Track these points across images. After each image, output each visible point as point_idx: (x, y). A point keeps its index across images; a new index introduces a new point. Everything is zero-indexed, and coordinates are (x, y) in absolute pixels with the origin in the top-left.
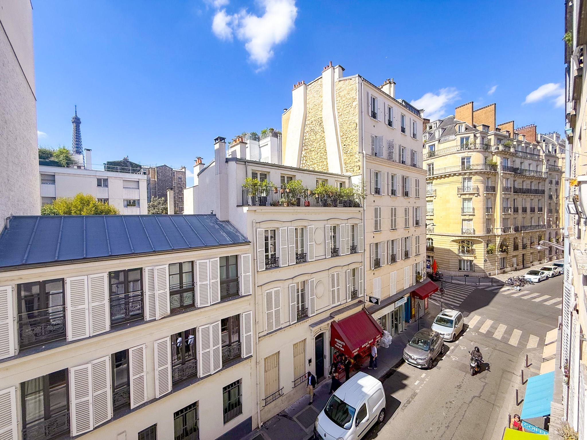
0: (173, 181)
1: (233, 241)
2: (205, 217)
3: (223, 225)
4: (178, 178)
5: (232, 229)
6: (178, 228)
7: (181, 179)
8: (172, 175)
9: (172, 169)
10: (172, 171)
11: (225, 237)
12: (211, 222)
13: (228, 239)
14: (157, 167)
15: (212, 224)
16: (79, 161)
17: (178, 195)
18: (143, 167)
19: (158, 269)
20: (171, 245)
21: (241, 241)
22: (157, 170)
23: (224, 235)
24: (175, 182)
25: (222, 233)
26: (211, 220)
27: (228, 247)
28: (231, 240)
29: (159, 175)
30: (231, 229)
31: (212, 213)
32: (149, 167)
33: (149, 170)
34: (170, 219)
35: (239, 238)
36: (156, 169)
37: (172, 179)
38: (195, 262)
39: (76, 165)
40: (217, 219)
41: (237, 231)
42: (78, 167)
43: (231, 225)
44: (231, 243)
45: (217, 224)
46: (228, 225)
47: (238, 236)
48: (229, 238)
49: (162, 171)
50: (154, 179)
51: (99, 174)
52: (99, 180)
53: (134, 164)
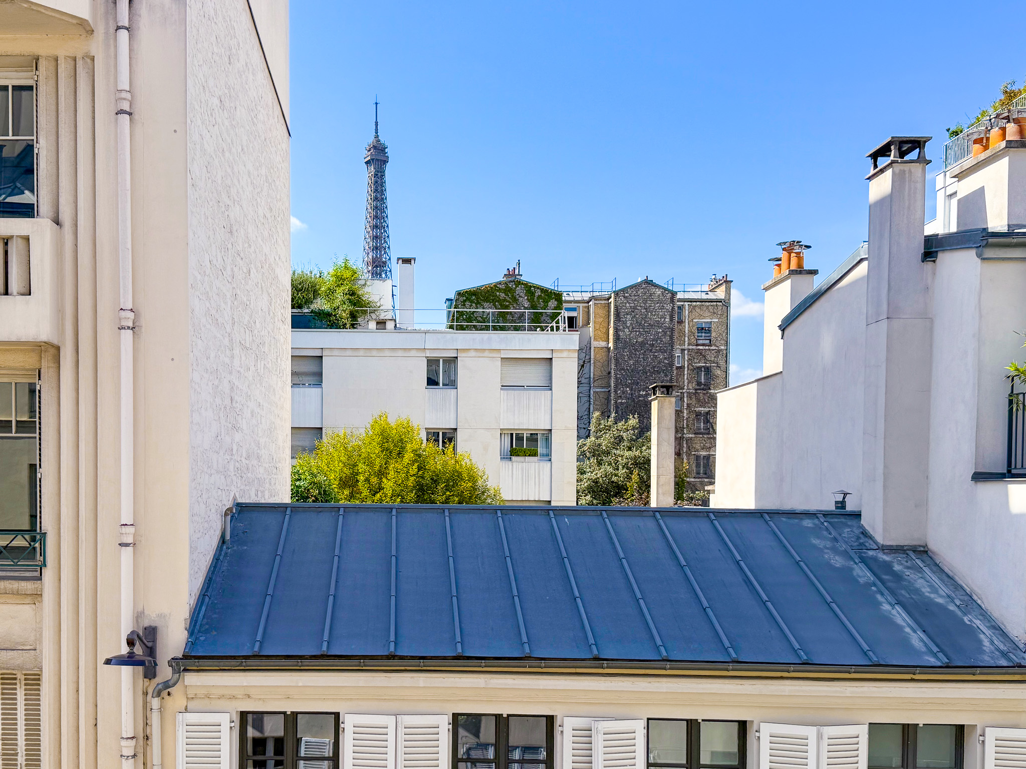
0: (677, 347)
1: (940, 655)
2: (808, 523)
3: (897, 568)
4: (695, 330)
5: (944, 590)
6: (687, 569)
7: (709, 331)
8: (672, 319)
9: (674, 294)
10: (672, 300)
11: (900, 628)
12: (834, 550)
13: (917, 639)
14: (617, 293)
15: (838, 561)
16: (382, 302)
17: (693, 402)
18: (567, 299)
19: (607, 730)
20: (659, 642)
21: (987, 660)
22: (616, 307)
23: (899, 621)
24: (683, 350)
25: (886, 607)
26: (835, 540)
27: (912, 680)
28: (935, 649)
29: (625, 323)
30: (935, 590)
31: (841, 504)
32: (586, 296)
33: (588, 308)
34: (659, 526)
35: (980, 642)
36: (612, 300)
37: (671, 337)
38: (755, 727)
39: (374, 316)
40: (865, 533)
41: (970, 602)
42: (378, 323)
43: (938, 568)
44: (932, 661)
45: (863, 560)
46: (919, 570)
47: (972, 632)
48: (920, 633)
49: (635, 308)
50: (603, 344)
51: (431, 343)
52: (432, 363)
53: (538, 293)
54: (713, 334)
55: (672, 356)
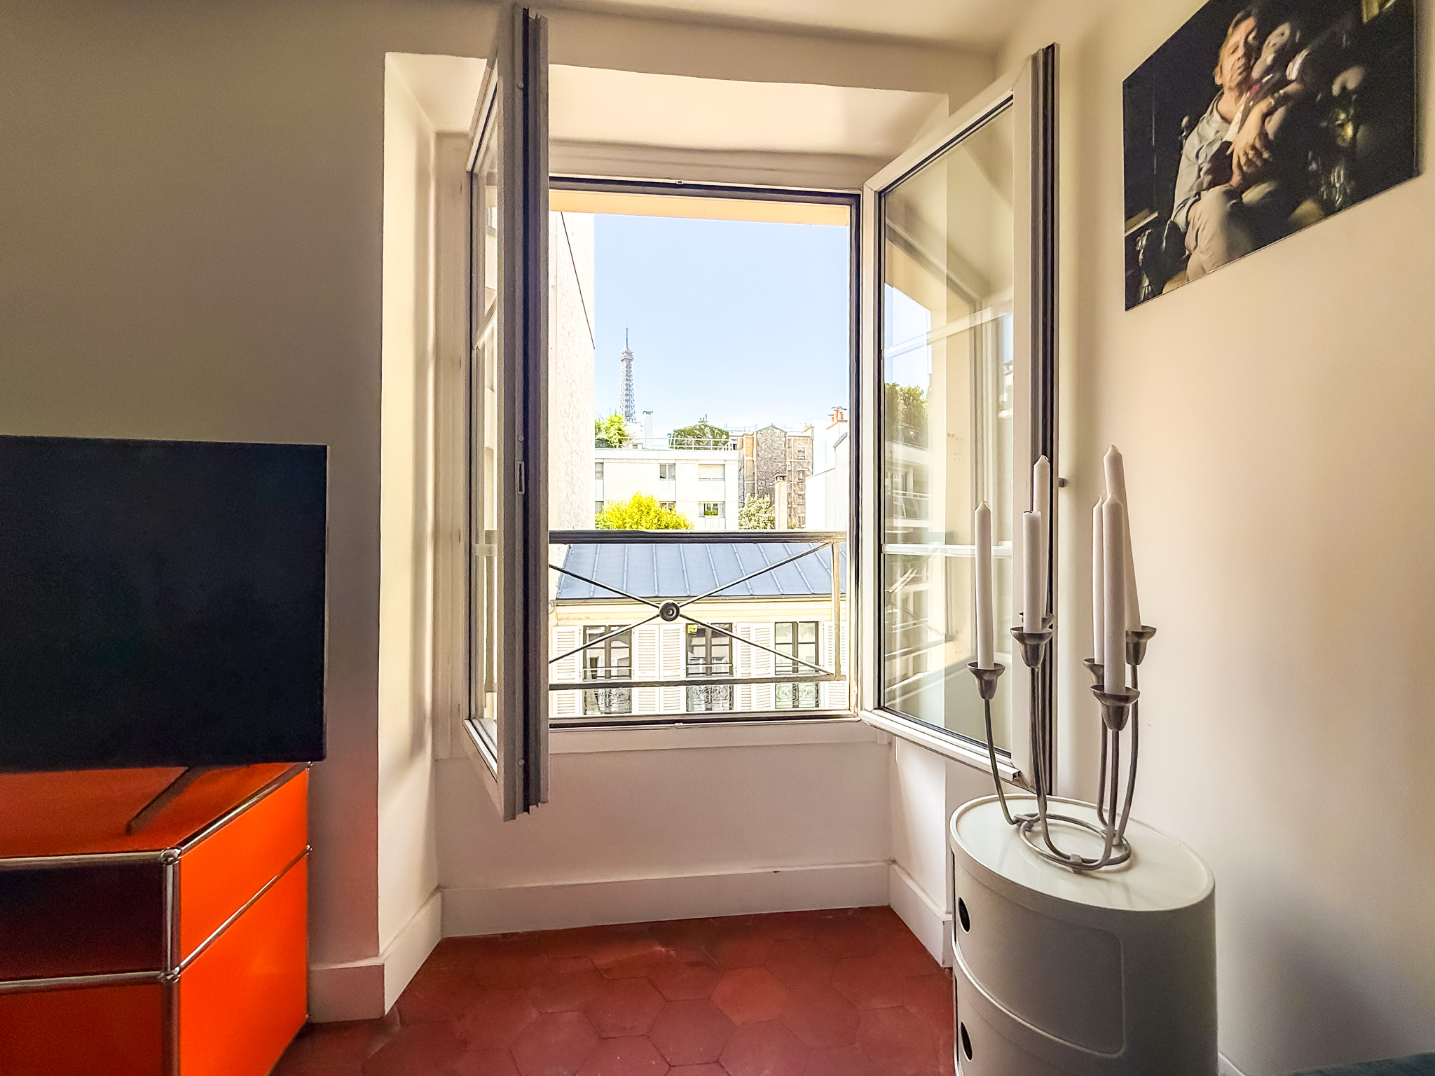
0: (788, 460)
4: (797, 452)
7: (804, 452)
8: (785, 446)
9: (786, 433)
10: (785, 437)
14: (757, 432)
16: (636, 434)
17: (797, 488)
18: (732, 434)
20: (779, 587)
22: (757, 439)
24: (791, 462)
29: (761, 447)
32: (741, 434)
33: (743, 439)
36: (754, 436)
37: (785, 455)
39: (631, 441)
42: (633, 445)
49: (766, 440)
50: (751, 458)
51: (663, 455)
52: (663, 466)
53: (717, 431)
54: (806, 454)
55: (785, 465)
